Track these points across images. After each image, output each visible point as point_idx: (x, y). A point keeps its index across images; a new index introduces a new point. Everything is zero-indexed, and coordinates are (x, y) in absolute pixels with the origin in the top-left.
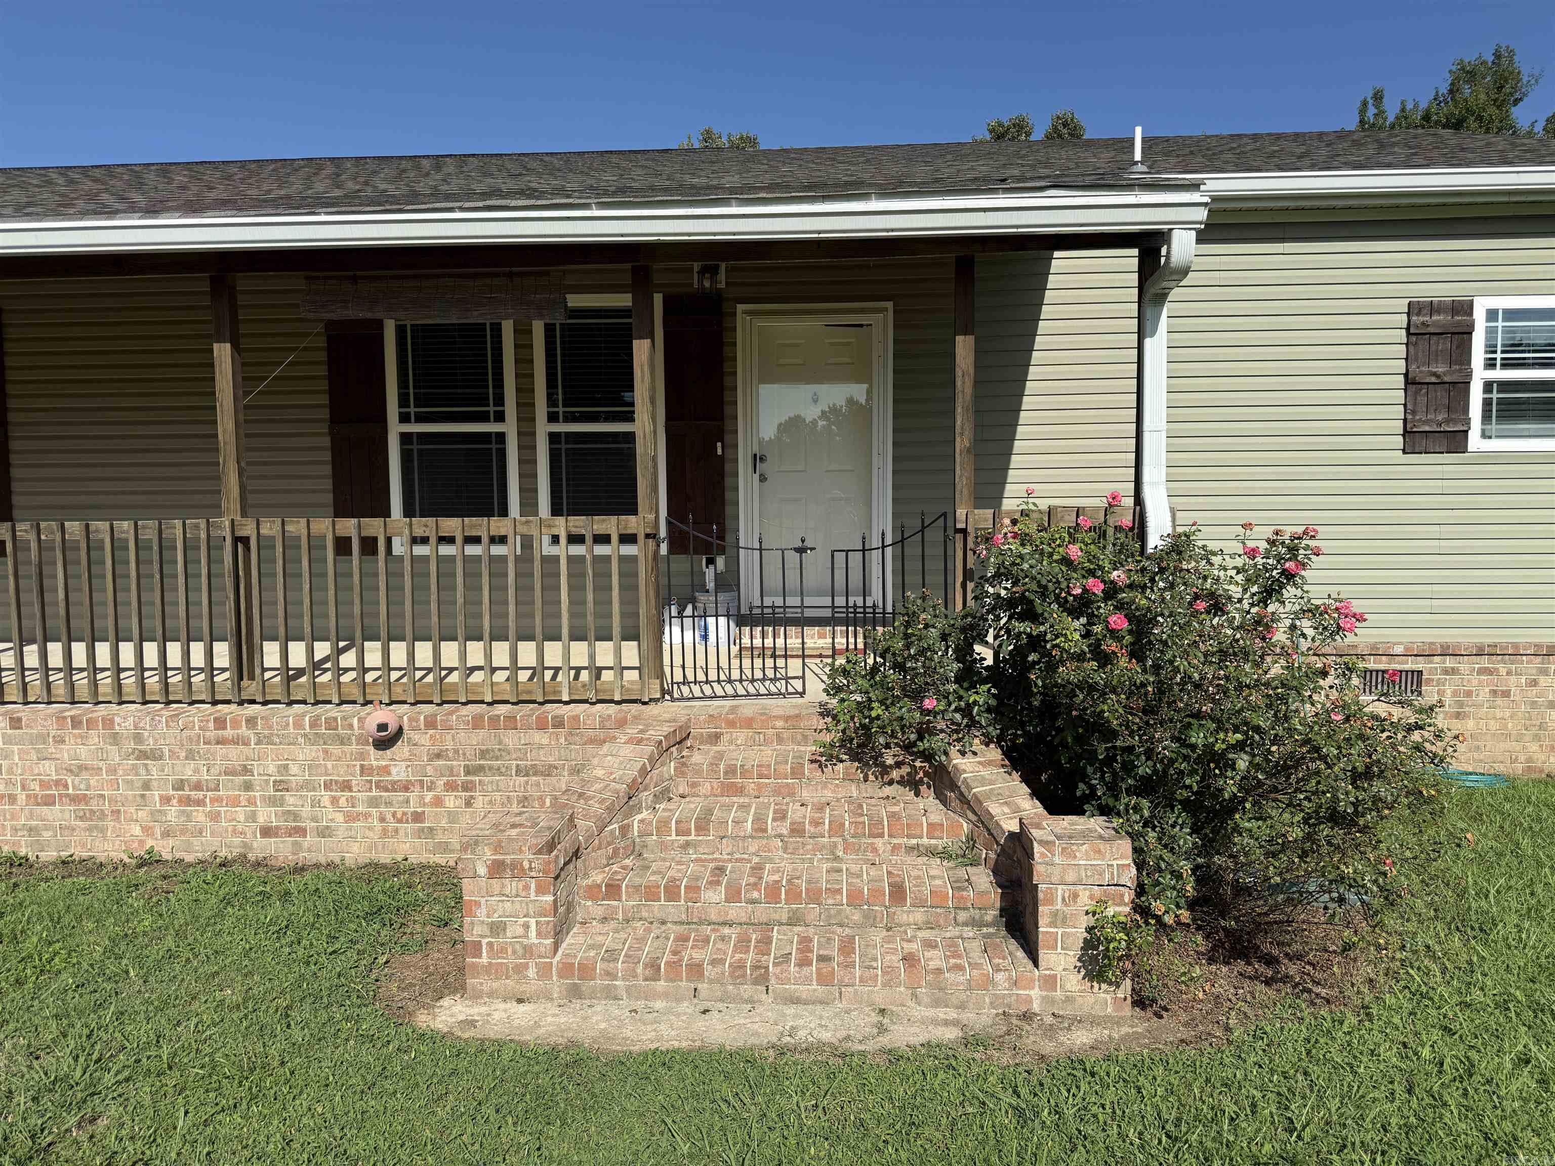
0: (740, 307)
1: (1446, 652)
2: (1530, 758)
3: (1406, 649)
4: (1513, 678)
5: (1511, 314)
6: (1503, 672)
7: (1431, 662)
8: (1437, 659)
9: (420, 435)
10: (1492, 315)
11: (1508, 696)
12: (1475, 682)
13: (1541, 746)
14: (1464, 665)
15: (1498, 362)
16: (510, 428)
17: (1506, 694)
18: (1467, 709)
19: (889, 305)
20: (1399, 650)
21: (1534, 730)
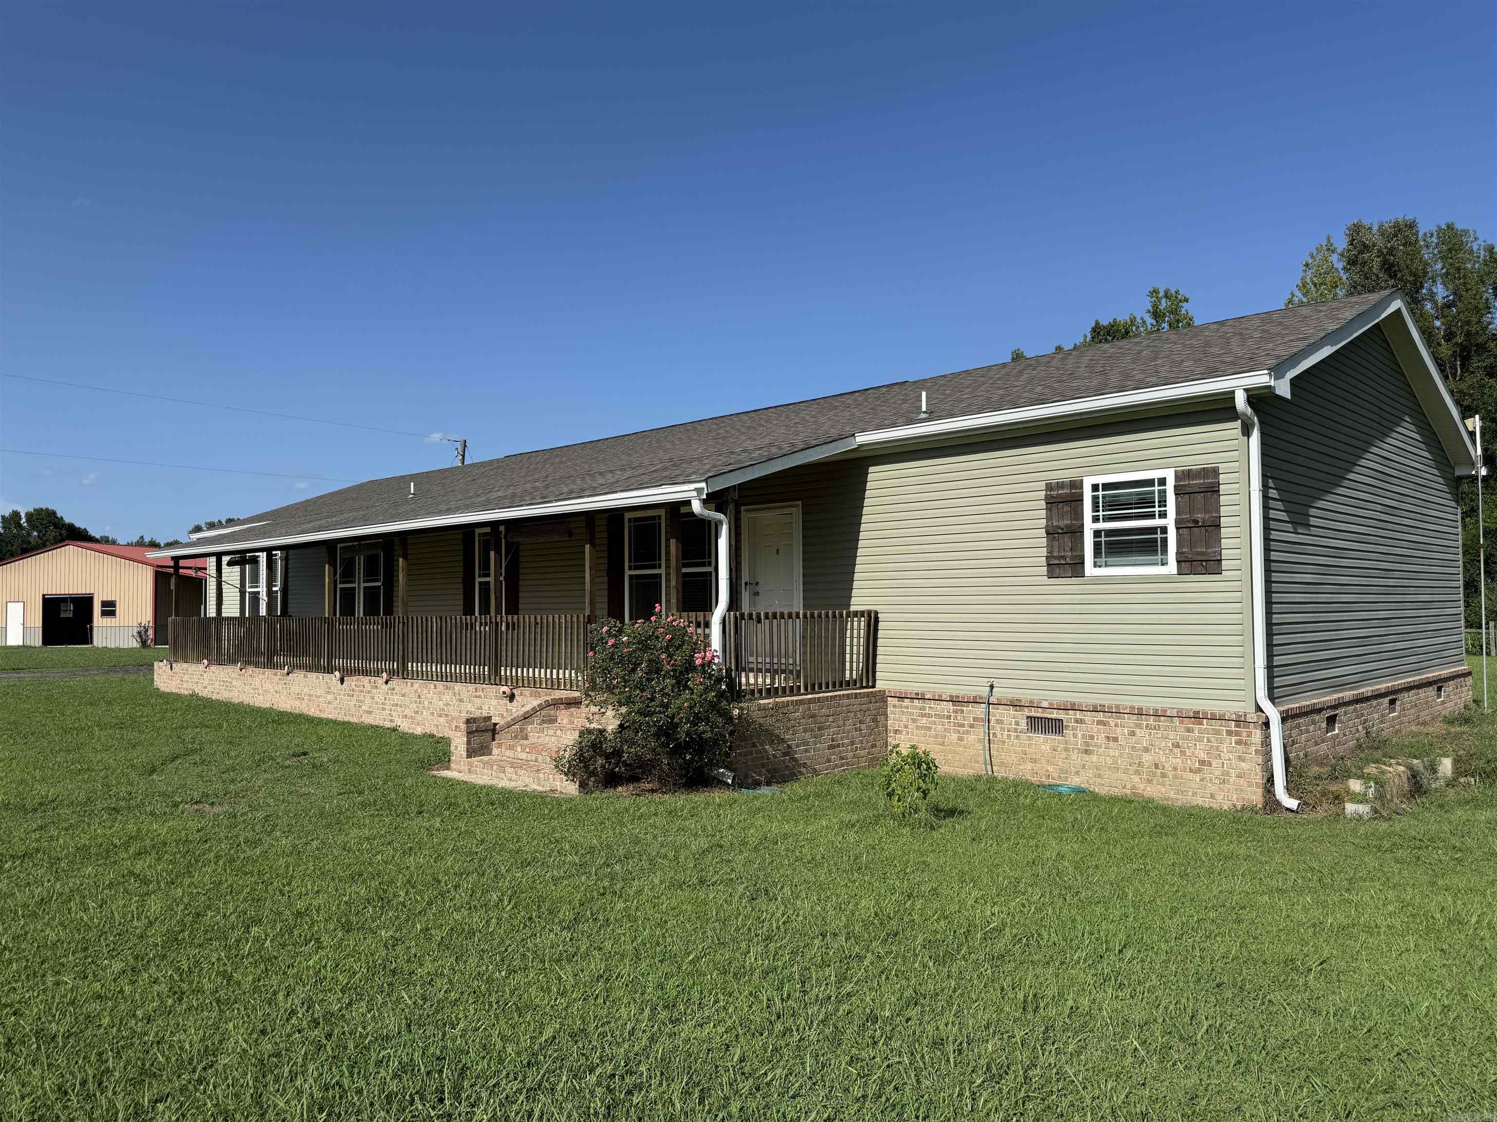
0: (743, 508)
1: (1074, 707)
2: (1134, 786)
3: (1050, 704)
4: (1119, 730)
5: (1107, 486)
6: (1112, 724)
7: (1067, 714)
8: (1071, 712)
9: (636, 575)
10: (1095, 488)
11: (1117, 741)
12: (1095, 730)
13: (1141, 778)
14: (1088, 717)
15: (1101, 517)
16: (662, 571)
17: (1116, 740)
18: (1091, 748)
19: (800, 503)
20: (1045, 704)
21: (1135, 767)
